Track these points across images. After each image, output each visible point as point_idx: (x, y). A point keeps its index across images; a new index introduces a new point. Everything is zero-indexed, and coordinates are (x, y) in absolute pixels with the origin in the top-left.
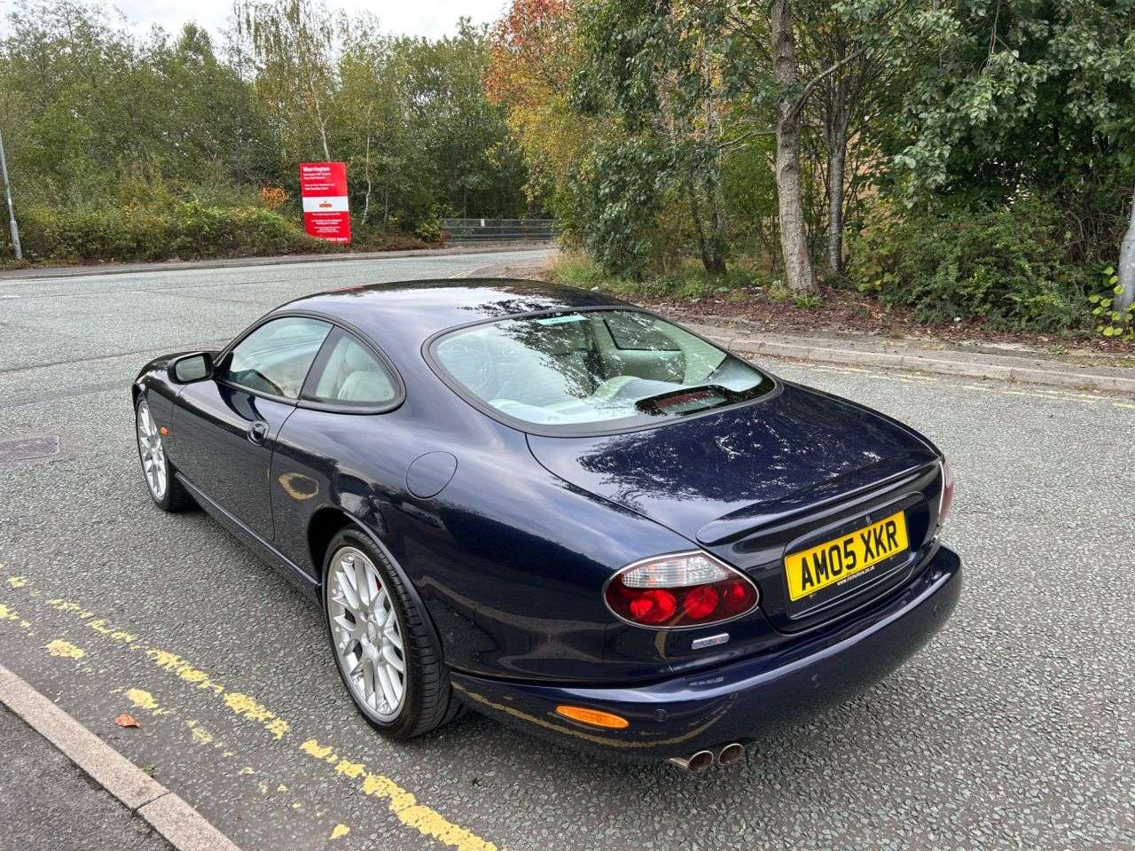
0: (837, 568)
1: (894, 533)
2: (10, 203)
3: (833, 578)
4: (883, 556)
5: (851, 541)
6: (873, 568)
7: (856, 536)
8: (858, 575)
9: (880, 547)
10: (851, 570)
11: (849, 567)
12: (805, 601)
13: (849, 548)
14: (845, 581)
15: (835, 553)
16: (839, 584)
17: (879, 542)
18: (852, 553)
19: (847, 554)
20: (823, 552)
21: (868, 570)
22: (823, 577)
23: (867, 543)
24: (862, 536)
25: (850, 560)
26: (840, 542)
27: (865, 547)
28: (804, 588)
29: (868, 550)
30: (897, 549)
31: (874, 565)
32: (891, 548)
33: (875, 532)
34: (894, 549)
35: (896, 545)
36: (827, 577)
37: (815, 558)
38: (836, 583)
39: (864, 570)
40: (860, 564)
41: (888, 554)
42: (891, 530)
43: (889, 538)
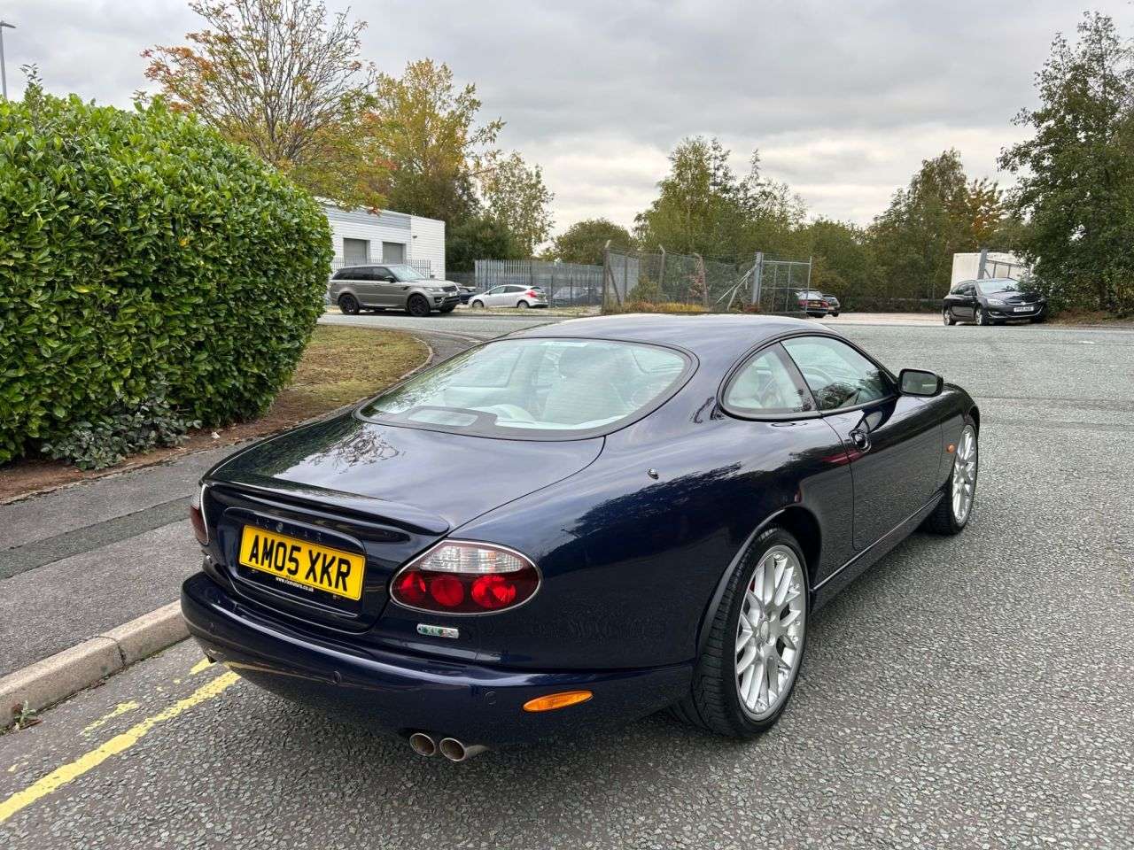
0: (280, 564)
1: (347, 573)
3: (273, 571)
4: (325, 586)
5: (298, 549)
6: (312, 590)
7: (306, 547)
8: (294, 585)
9: (325, 576)
10: (291, 576)
11: (290, 571)
12: (244, 570)
13: (296, 554)
14: (283, 581)
15: (281, 550)
16: (277, 579)
17: (325, 570)
18: (295, 561)
19: (292, 559)
20: (273, 542)
21: (306, 588)
22: (266, 562)
23: (314, 562)
24: (310, 552)
25: (292, 566)
26: (290, 543)
27: (309, 565)
28: (250, 560)
29: (312, 570)
30: (344, 592)
31: (315, 589)
32: (337, 586)
33: (325, 556)
34: (340, 591)
35: (345, 589)
36: (270, 566)
37: (266, 540)
38: (275, 576)
39: (303, 585)
40: (300, 578)
41: (332, 589)
42: (344, 568)
43: (340, 574)
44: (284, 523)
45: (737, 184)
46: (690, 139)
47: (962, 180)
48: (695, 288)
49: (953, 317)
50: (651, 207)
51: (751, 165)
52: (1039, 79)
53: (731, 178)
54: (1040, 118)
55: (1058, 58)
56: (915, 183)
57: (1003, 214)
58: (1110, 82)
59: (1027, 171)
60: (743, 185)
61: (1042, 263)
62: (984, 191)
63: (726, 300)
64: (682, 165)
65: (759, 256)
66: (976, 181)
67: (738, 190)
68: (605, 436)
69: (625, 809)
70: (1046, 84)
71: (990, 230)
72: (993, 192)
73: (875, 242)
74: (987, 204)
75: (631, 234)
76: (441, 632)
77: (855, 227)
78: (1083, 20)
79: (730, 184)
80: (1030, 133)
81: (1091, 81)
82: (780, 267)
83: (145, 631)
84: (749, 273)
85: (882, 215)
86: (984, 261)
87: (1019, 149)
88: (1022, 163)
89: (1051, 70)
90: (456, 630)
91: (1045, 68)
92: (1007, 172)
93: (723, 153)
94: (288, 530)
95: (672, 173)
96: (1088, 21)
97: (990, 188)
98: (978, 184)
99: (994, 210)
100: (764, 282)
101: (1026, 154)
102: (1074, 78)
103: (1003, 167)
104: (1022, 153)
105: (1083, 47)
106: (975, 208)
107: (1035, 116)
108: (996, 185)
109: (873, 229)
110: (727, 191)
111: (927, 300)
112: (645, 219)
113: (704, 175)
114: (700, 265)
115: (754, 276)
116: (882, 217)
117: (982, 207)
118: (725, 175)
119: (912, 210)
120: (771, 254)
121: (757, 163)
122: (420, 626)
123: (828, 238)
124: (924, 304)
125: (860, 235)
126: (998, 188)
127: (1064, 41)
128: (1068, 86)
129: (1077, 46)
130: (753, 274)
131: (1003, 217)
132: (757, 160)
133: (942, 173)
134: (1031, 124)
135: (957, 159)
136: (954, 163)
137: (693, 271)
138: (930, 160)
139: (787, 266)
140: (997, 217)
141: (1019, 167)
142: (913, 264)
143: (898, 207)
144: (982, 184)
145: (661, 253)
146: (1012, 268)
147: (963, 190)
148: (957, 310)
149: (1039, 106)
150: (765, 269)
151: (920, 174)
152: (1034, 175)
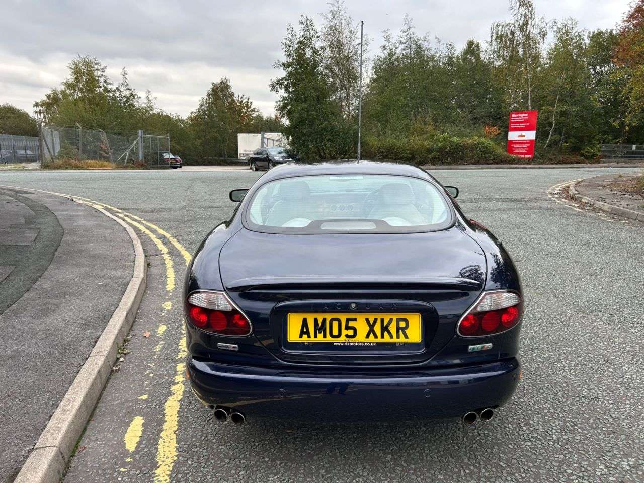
0: (335, 332)
1: (407, 326)
2: (359, 135)
3: (329, 339)
4: (387, 338)
5: (354, 320)
6: (375, 344)
7: (360, 317)
8: (355, 344)
9: (386, 333)
10: (350, 339)
11: (348, 336)
12: (295, 345)
13: (351, 324)
14: (342, 344)
15: (335, 323)
16: (336, 344)
17: (384, 329)
18: (353, 328)
19: (348, 328)
20: (324, 320)
21: (369, 344)
22: (320, 335)
23: (372, 326)
24: (367, 320)
25: (351, 332)
26: (343, 318)
27: (368, 328)
28: (301, 337)
29: (372, 331)
30: (407, 339)
31: (376, 343)
32: (398, 337)
33: (382, 320)
34: (402, 339)
35: (406, 337)
36: (325, 336)
37: (316, 320)
38: (333, 343)
39: (364, 343)
40: (361, 338)
41: (395, 340)
42: (402, 324)
43: (398, 329)
44: (357, 304)
45: (114, 88)
46: (82, 56)
47: (232, 95)
48: (104, 151)
49: (257, 166)
50: (45, 98)
51: (122, 77)
52: (284, 46)
53: (110, 83)
54: (286, 66)
55: (290, 36)
56: (209, 95)
57: (253, 114)
58: (315, 52)
59: (282, 92)
60: (118, 89)
61: (293, 139)
62: (244, 102)
63: (123, 159)
64: (78, 73)
65: (140, 132)
66: (239, 96)
67: (115, 91)
70: (286, 49)
71: (249, 122)
72: (248, 102)
73: (191, 125)
74: (245, 108)
75: (32, 115)
76: (483, 347)
77: (180, 117)
78: (301, 19)
79: (109, 87)
80: (282, 73)
81: (307, 50)
82: (153, 140)
84: (135, 142)
85: (195, 111)
86: (263, 138)
87: (278, 81)
88: (281, 88)
89: (289, 42)
90: (491, 344)
91: (285, 41)
93: (102, 68)
95: (72, 77)
96: (303, 20)
97: (246, 100)
98: (240, 98)
99: (249, 112)
100: (145, 148)
101: (281, 84)
102: (300, 48)
104: (280, 83)
105: (302, 33)
106: (240, 110)
107: (283, 64)
108: (248, 98)
109: (191, 118)
110: (109, 91)
111: (223, 158)
112: (42, 106)
113: (92, 82)
114: (104, 137)
115: (138, 144)
116: (195, 113)
117: (243, 110)
118: (105, 81)
119: (210, 108)
120: (146, 131)
121: (126, 76)
122: (470, 347)
123: (165, 123)
124: (223, 161)
125: (183, 121)
126: (250, 100)
127: (293, 28)
128: (297, 51)
129: (299, 33)
130: (137, 143)
131: (254, 116)
132: (125, 74)
133: (222, 90)
134: (282, 68)
135: (229, 83)
136: (228, 85)
137: (99, 140)
138: (215, 82)
139: (156, 139)
140: (250, 115)
141: (279, 90)
142: (215, 139)
143: (203, 107)
144: (242, 97)
145: (79, 128)
146: (275, 142)
147: (233, 100)
148: (258, 163)
149: (284, 60)
150: (145, 140)
151: (211, 89)
152: (286, 95)
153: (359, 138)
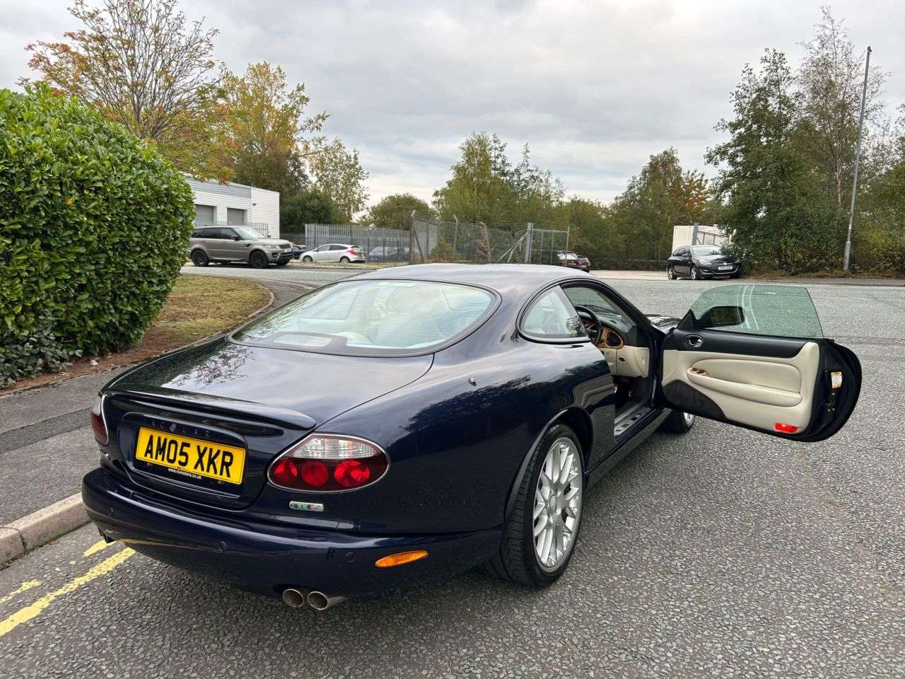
0: (172, 458)
1: (231, 463)
2: (850, 227)
3: (166, 463)
4: (211, 474)
5: (188, 445)
6: (200, 478)
7: (194, 443)
8: (185, 474)
9: (212, 466)
10: (182, 467)
11: (180, 463)
12: (141, 465)
13: (185, 449)
14: (174, 471)
15: (173, 446)
16: (169, 470)
17: (211, 461)
18: (186, 455)
19: (182, 453)
20: (165, 440)
21: (195, 477)
22: (160, 457)
23: (201, 455)
24: (198, 447)
25: (183, 459)
26: (180, 440)
27: (198, 457)
28: (146, 455)
29: (200, 461)
30: (228, 478)
31: (202, 477)
32: (221, 474)
33: (211, 450)
34: (224, 477)
35: (228, 475)
36: (163, 460)
37: (159, 439)
38: (167, 468)
39: (192, 474)
40: (190, 468)
41: (218, 476)
42: (227, 459)
43: (224, 463)
44: (177, 424)
45: (512, 169)
46: (476, 134)
47: (678, 171)
48: (482, 249)
49: (675, 273)
50: (446, 186)
51: (523, 155)
52: (733, 98)
53: (508, 165)
54: (734, 126)
55: (746, 82)
56: (644, 172)
57: (708, 197)
58: (784, 101)
59: (725, 166)
60: (517, 171)
62: (695, 180)
64: (470, 154)
65: (530, 225)
66: (689, 172)
67: (513, 174)
68: (434, 353)
69: (451, 644)
70: (738, 101)
71: (699, 209)
72: (701, 180)
73: (616, 216)
74: (697, 189)
75: (431, 206)
76: (309, 507)
77: (601, 205)
78: (764, 54)
79: (507, 169)
80: (727, 137)
81: (770, 100)
82: (546, 234)
83: (44, 522)
84: (522, 239)
85: (621, 195)
86: (696, 232)
87: (720, 149)
88: (722, 159)
89: (742, 91)
90: (321, 505)
91: (737, 90)
92: (711, 165)
93: (501, 145)
94: (180, 430)
95: (463, 159)
96: (768, 56)
97: (699, 178)
98: (690, 174)
99: (701, 194)
100: (534, 246)
101: (725, 153)
102: (758, 97)
103: (708, 162)
104: (722, 152)
105: (765, 74)
106: (688, 192)
107: (731, 124)
108: (703, 175)
109: (615, 206)
110: (504, 174)
111: (654, 261)
112: (441, 195)
113: (487, 162)
114: (485, 231)
116: (621, 198)
117: (693, 192)
118: (503, 162)
119: (643, 192)
120: (538, 224)
121: (528, 154)
122: (292, 502)
123: (580, 213)
124: (653, 264)
125: (605, 210)
126: (704, 178)
127: (751, 70)
128: (754, 103)
129: (760, 73)
130: (525, 239)
131: (708, 200)
132: (527, 151)
133: (664, 165)
134: (728, 131)
135: (675, 155)
136: (673, 158)
137: (480, 236)
138: (655, 155)
139: (551, 233)
140: (704, 199)
141: (720, 162)
142: (645, 233)
143: (633, 190)
144: (693, 174)
145: (455, 221)
146: (716, 238)
147: (679, 179)
148: (677, 268)
149: (733, 117)
150: (535, 236)
151: (648, 165)
152: (731, 169)
153: (850, 231)
